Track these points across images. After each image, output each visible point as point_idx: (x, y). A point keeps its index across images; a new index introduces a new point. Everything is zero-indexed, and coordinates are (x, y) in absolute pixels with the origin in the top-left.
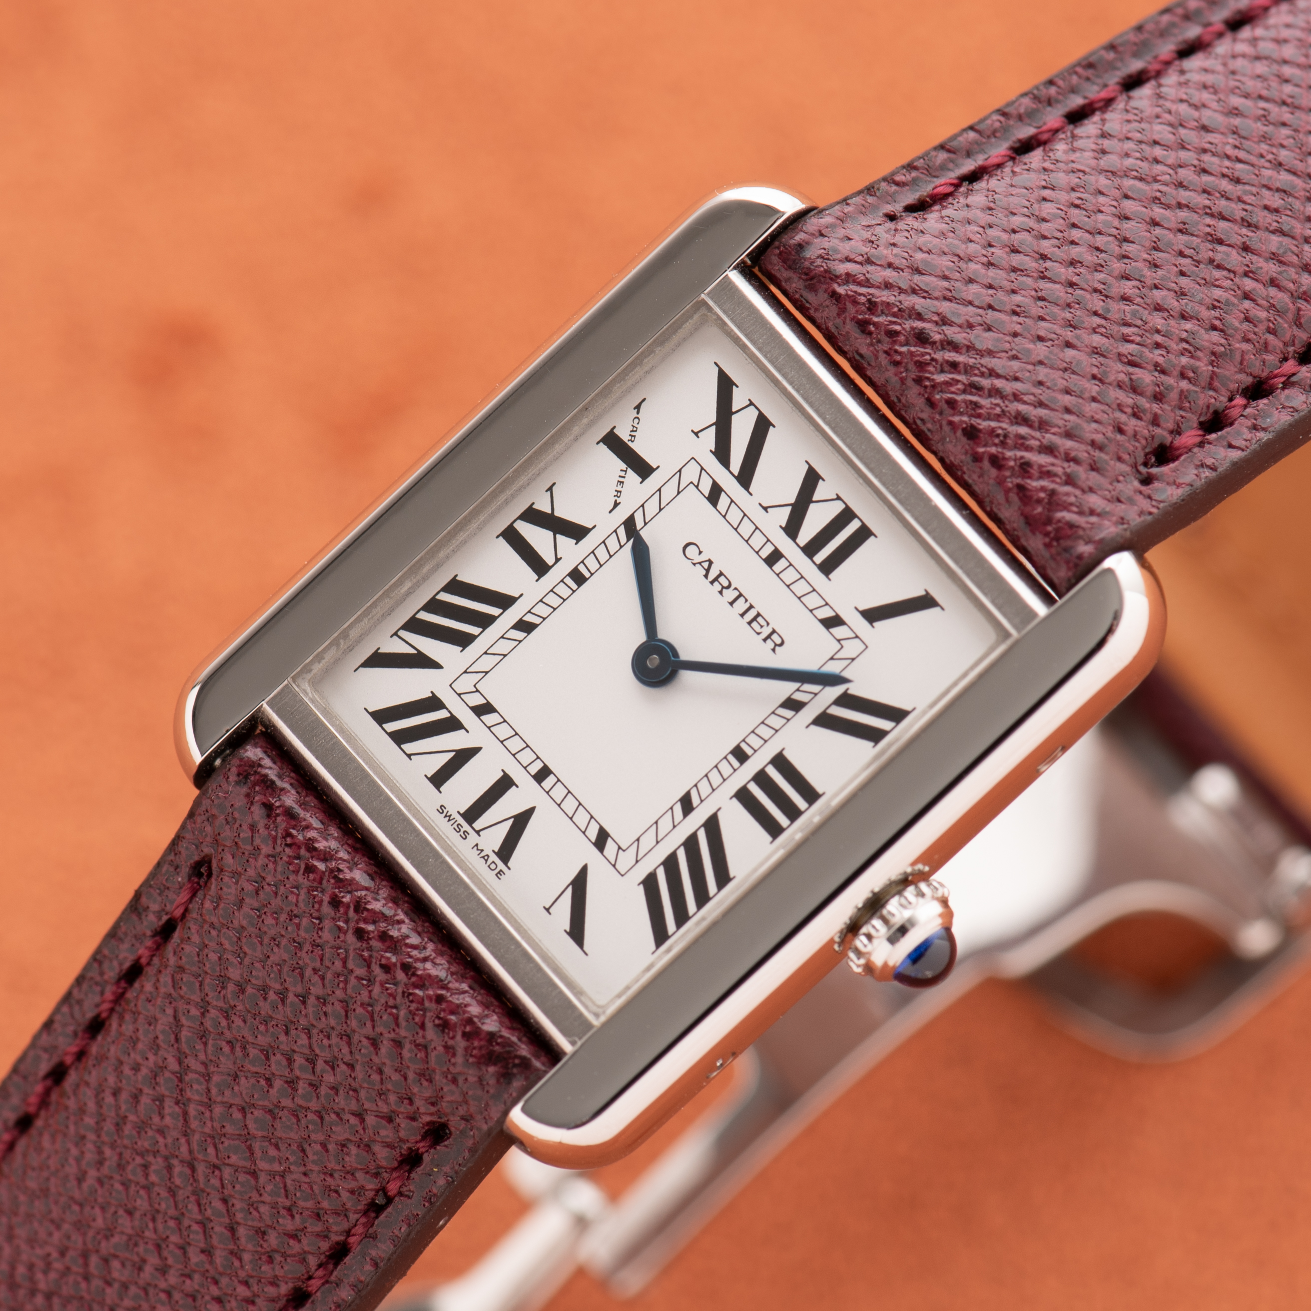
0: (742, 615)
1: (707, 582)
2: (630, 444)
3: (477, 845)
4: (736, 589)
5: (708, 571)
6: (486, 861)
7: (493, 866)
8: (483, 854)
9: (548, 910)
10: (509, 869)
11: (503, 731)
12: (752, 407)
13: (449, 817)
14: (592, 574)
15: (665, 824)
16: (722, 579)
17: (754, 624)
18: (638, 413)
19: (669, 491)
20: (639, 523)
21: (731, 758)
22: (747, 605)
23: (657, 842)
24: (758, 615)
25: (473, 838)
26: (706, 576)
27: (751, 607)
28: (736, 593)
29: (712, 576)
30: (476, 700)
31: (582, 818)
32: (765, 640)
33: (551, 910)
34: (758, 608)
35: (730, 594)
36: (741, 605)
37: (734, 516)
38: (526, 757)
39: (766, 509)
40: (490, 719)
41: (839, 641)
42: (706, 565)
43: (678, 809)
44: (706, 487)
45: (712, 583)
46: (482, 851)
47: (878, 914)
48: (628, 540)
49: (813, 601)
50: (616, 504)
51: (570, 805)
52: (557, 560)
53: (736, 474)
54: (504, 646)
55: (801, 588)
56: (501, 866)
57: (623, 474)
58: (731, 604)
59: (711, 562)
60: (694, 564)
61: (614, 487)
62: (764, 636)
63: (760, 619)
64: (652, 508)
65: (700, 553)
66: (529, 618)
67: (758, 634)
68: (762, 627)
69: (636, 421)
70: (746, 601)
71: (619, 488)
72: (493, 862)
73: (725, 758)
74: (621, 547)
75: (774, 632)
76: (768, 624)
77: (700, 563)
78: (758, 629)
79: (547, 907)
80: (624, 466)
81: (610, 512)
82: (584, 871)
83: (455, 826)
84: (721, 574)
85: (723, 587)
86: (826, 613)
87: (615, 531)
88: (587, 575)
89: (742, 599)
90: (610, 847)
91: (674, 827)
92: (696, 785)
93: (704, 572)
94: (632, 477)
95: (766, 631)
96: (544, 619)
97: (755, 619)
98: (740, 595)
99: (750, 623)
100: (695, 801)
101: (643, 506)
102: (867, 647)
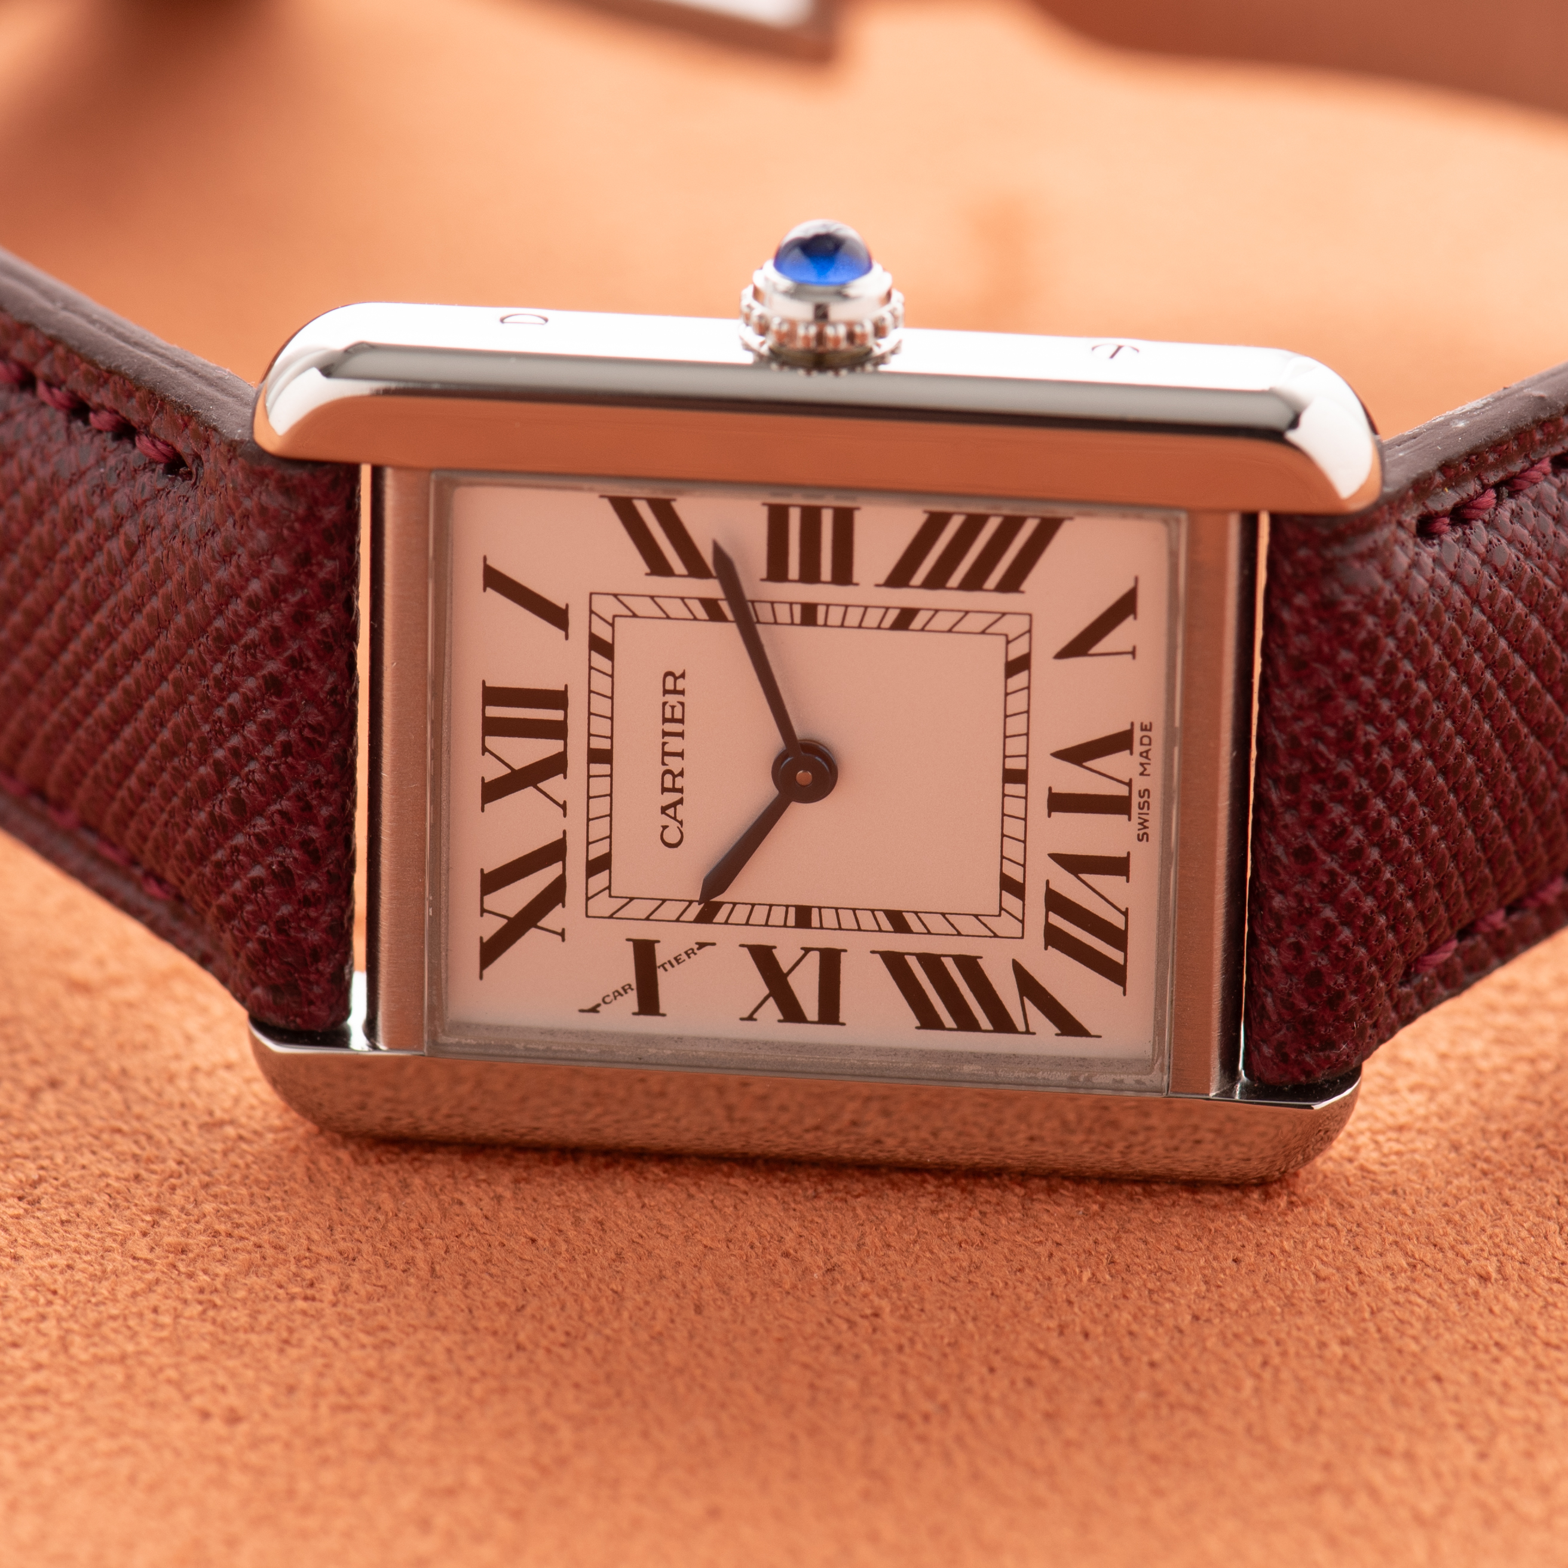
0: (681, 735)
1: (685, 795)
2: (634, 986)
3: (1142, 774)
4: (664, 764)
5: (674, 805)
6: (1147, 752)
7: (1146, 741)
8: (1144, 761)
9: (1133, 653)
10: (1132, 724)
11: (1013, 850)
12: (486, 907)
13: (1143, 824)
14: (787, 907)
15: (943, 621)
16: (668, 784)
17: (678, 715)
18: (599, 1005)
19: (639, 909)
20: (696, 909)
21: (820, 620)
22: (667, 739)
23: (967, 612)
24: (665, 720)
25: (1139, 784)
26: (680, 801)
27: (665, 734)
28: (667, 759)
29: (675, 797)
30: (1011, 902)
31: (1017, 702)
32: (682, 692)
33: (1130, 649)
34: (659, 726)
35: (674, 764)
36: (674, 744)
37: (599, 829)
38: (1015, 807)
39: (564, 807)
40: (1014, 872)
41: (612, 625)
42: (671, 811)
43: (918, 622)
44: (600, 880)
45: (681, 791)
46: (1142, 764)
47: (821, 349)
48: (720, 905)
49: (601, 683)
50: (701, 945)
51: (1017, 725)
52: (807, 950)
53: (560, 863)
54: (936, 923)
55: (601, 705)
56: (1137, 734)
57: (668, 966)
58: (681, 755)
59: (664, 810)
60: (681, 823)
61: (689, 964)
62: (680, 698)
63: (668, 715)
64: (671, 910)
65: (665, 827)
66: (886, 925)
67: (682, 704)
68: (673, 707)
69: (607, 1000)
70: (664, 744)
71: (684, 957)
72: (1142, 744)
73: (825, 625)
74: (735, 904)
75: (666, 692)
76: (664, 704)
77: (675, 818)
78: (678, 709)
79: (1130, 656)
80: (660, 972)
81: (714, 944)
82: (1063, 654)
83: (1145, 810)
84: (664, 790)
85: (674, 776)
86: (599, 660)
87: (726, 923)
88: (792, 911)
89: (667, 749)
90: (1017, 650)
91: (937, 611)
92: (879, 627)
93: (679, 807)
94: (662, 955)
95: (672, 699)
96: (873, 911)
97: (673, 720)
98: (665, 754)
99: (681, 721)
100: (892, 615)
101: (678, 920)
102: (591, 594)
